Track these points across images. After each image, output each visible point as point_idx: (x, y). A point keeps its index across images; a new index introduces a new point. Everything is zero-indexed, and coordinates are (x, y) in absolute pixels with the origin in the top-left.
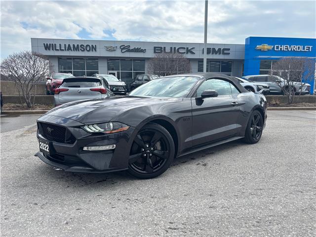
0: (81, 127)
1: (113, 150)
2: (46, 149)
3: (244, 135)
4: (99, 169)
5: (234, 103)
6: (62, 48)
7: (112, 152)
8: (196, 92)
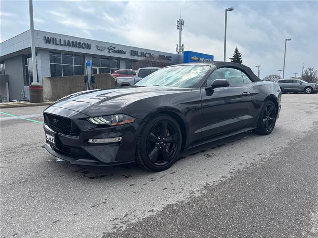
0: (87, 119)
1: (119, 143)
2: (52, 140)
3: (256, 126)
4: (105, 162)
5: (247, 93)
6: (62, 43)
7: (118, 144)
8: (206, 81)
